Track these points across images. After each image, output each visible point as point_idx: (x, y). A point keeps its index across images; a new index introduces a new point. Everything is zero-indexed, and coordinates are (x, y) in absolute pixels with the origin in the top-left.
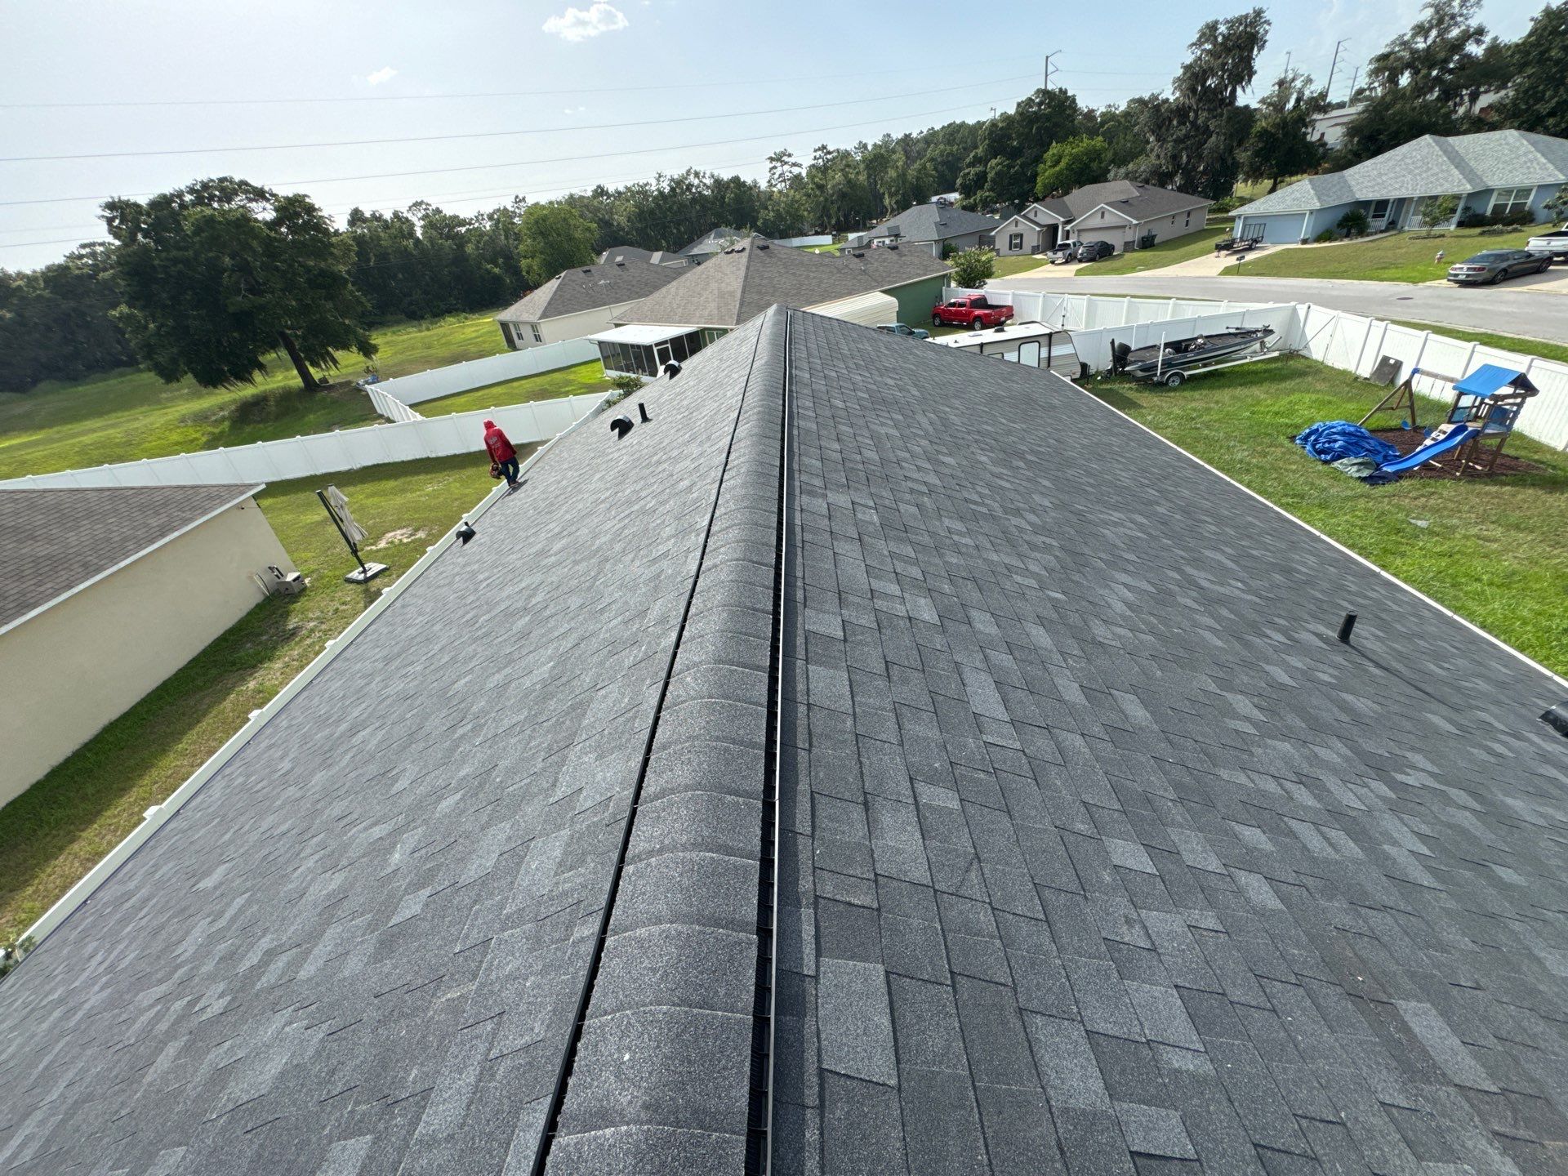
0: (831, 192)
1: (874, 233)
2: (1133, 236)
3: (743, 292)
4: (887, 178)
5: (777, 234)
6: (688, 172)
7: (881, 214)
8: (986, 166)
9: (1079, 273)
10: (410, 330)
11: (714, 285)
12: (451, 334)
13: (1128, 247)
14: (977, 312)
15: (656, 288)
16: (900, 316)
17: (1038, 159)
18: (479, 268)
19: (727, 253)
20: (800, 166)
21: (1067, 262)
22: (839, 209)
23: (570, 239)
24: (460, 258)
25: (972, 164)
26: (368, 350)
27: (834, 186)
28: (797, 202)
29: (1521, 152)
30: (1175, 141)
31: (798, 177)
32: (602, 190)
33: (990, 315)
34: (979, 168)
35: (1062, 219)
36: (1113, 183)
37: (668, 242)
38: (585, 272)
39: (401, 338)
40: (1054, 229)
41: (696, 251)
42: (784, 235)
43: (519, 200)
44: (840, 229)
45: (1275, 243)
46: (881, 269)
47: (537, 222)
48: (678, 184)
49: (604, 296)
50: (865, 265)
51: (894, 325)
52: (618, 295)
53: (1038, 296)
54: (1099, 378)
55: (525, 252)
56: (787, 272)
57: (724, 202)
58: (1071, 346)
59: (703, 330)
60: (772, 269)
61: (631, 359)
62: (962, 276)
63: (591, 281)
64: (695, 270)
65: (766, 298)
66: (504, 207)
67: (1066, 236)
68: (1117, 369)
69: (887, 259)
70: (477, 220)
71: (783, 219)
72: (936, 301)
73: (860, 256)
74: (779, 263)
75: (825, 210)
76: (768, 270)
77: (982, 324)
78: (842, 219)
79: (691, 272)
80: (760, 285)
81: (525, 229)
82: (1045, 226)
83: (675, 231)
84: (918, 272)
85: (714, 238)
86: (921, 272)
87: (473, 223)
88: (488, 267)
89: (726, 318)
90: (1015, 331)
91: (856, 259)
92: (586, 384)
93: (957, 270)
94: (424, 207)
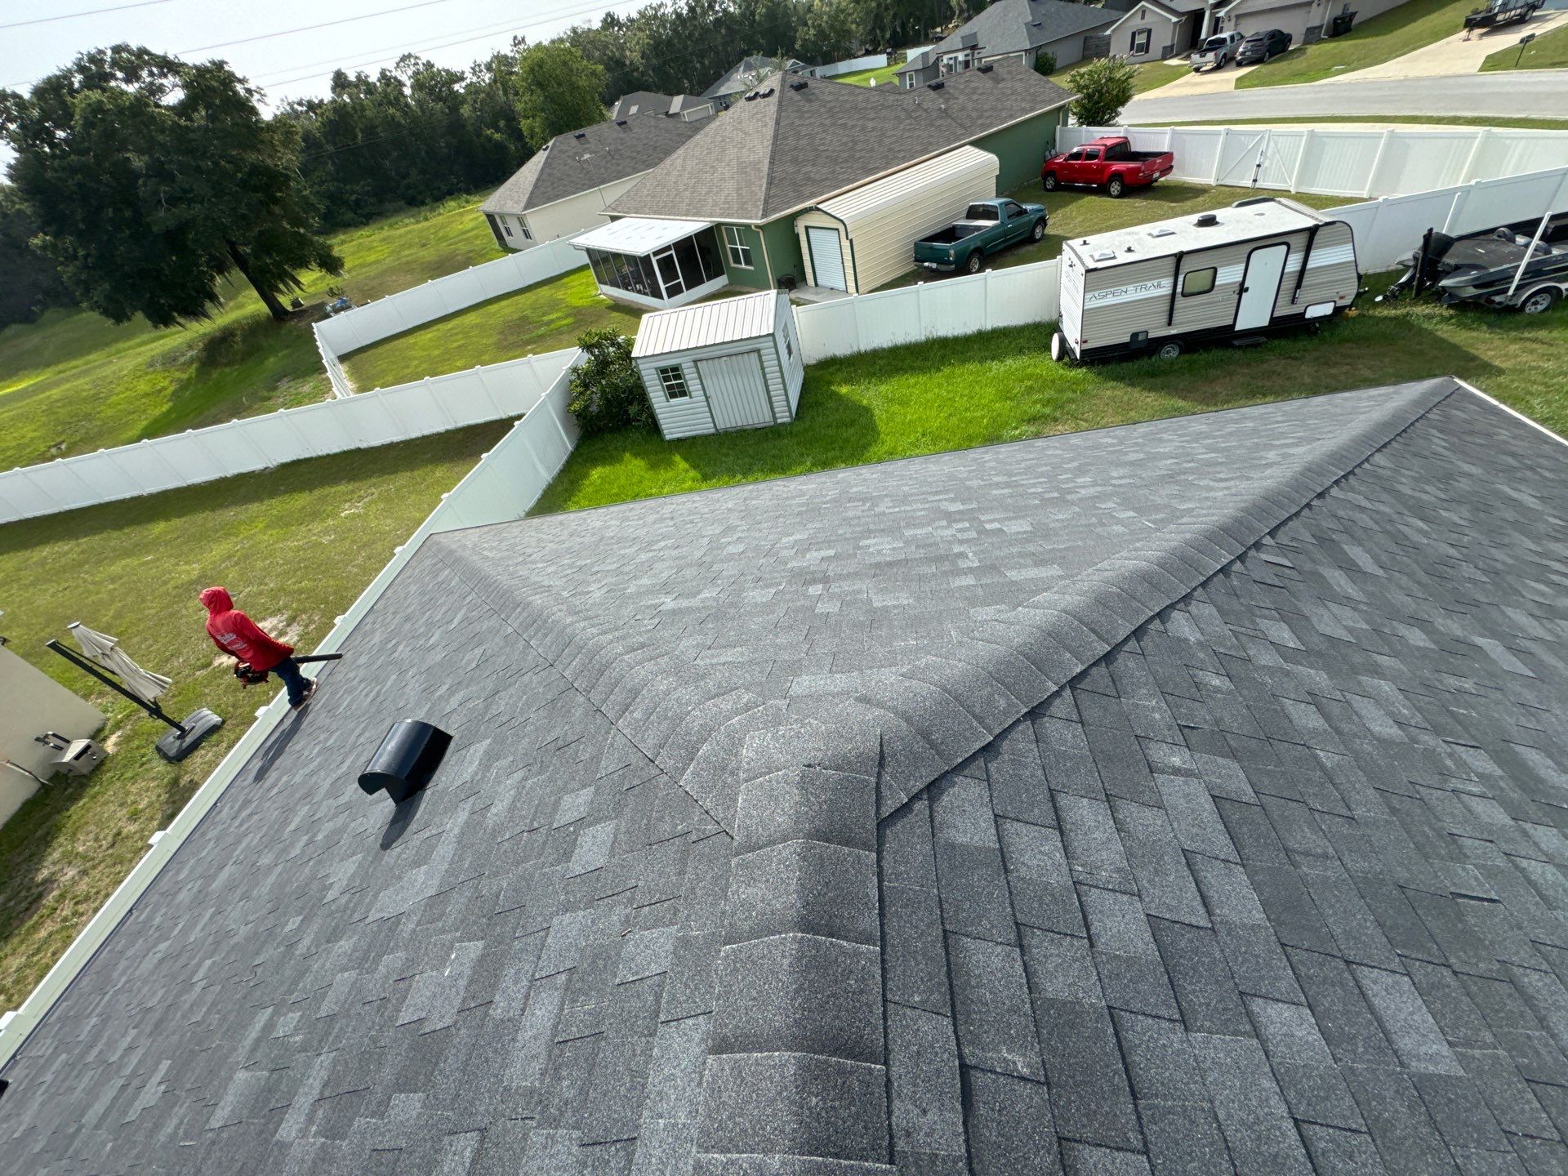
1: (943, 46)
2: (1320, 16)
3: (772, 163)
5: (819, 59)
7: (947, 18)
9: (1240, 83)
10: (407, 221)
11: (732, 152)
12: (449, 224)
13: (1312, 36)
14: (1118, 166)
15: (668, 152)
16: (1003, 186)
18: (479, 135)
19: (750, 99)
21: (1218, 68)
22: (895, 15)
23: (574, 88)
24: (456, 125)
26: (331, 265)
28: (842, 11)
32: (613, 19)
33: (1138, 170)
35: (1210, 2)
37: (690, 81)
38: (579, 137)
39: (398, 232)
40: (1196, 17)
41: (723, 90)
42: (829, 59)
43: (518, 42)
44: (897, 43)
46: (970, 106)
47: (532, 70)
49: (603, 170)
50: (947, 101)
51: (995, 202)
52: (620, 168)
53: (1218, 134)
54: (1379, 298)
55: (525, 110)
56: (834, 124)
57: (754, 20)
58: (1350, 246)
59: (719, 225)
60: (812, 120)
61: (626, 269)
62: (1083, 106)
63: (585, 151)
64: (707, 129)
65: (804, 170)
66: (502, 53)
67: (1216, 27)
68: (1421, 282)
69: (978, 88)
70: (474, 73)
71: (826, 37)
72: (1047, 149)
73: (938, 87)
74: (822, 110)
75: (878, 18)
76: (807, 122)
77: (1123, 186)
78: (898, 30)
79: (702, 132)
80: (796, 149)
81: (523, 80)
82: (1183, 14)
83: (698, 65)
84: (1023, 105)
85: (744, 71)
86: (1028, 106)
87: (470, 78)
88: (489, 132)
89: (749, 206)
90: (1236, 224)
91: (932, 92)
92: (575, 308)
93: (1079, 96)
94: (413, 61)
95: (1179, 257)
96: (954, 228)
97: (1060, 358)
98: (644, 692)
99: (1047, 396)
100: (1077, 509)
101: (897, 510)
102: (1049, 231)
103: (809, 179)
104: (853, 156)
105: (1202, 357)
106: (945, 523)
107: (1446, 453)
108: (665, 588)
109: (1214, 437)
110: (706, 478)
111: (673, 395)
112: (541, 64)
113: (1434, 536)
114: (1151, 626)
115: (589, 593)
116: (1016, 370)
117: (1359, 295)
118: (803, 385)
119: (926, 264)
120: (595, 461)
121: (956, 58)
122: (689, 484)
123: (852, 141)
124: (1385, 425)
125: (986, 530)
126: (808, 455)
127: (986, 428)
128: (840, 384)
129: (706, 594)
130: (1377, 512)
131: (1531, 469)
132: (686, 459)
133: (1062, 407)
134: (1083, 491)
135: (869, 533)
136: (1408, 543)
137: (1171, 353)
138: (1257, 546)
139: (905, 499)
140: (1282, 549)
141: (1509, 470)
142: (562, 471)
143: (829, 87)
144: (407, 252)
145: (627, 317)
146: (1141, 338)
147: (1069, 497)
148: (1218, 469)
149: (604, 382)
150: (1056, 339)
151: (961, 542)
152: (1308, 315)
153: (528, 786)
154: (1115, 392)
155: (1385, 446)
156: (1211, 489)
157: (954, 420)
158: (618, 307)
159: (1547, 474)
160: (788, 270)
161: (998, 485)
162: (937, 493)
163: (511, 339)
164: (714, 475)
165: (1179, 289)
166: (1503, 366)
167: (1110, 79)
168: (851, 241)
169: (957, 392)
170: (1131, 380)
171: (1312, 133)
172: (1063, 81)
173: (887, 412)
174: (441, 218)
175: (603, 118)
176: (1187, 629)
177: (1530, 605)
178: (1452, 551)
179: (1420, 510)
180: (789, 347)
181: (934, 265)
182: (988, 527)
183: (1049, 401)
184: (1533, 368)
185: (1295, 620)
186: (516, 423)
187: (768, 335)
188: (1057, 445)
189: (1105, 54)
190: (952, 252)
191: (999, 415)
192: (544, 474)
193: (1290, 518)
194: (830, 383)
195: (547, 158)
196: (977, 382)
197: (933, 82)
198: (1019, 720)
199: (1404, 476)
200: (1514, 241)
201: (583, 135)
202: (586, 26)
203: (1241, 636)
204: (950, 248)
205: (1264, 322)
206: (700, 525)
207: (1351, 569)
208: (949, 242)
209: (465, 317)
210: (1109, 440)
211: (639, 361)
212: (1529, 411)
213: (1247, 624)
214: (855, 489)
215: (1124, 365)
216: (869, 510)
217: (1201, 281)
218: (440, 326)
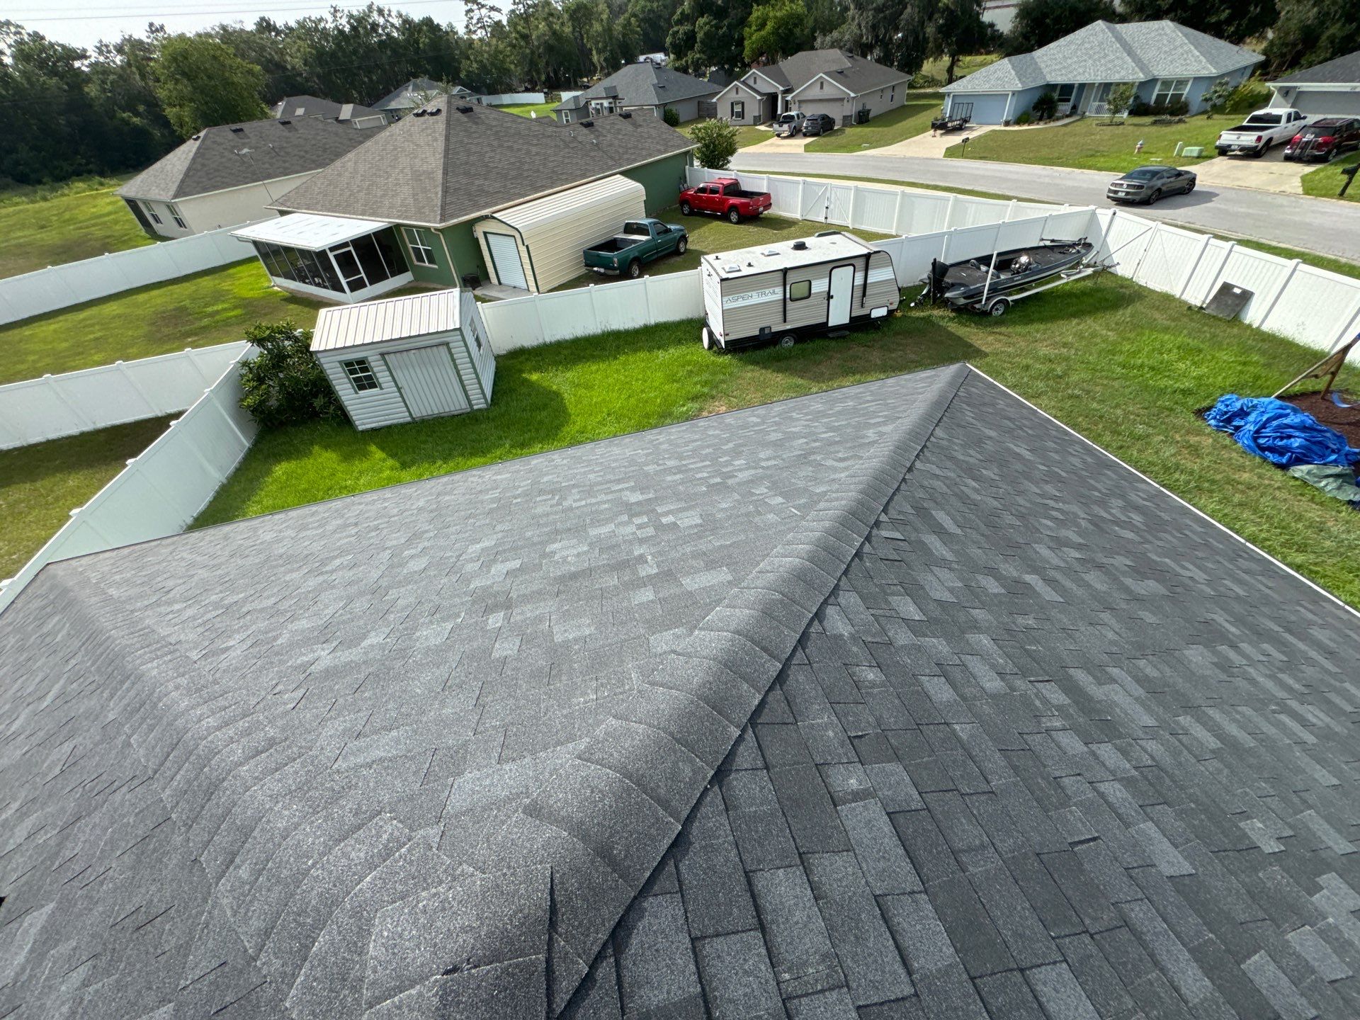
0: (536, 43)
1: (590, 93)
2: (851, 109)
3: (445, 173)
4: (592, 32)
5: (484, 89)
6: (370, 7)
7: (591, 71)
8: (694, 24)
9: (808, 148)
10: (16, 199)
11: (404, 161)
12: (78, 206)
13: (847, 121)
14: (734, 200)
15: (339, 155)
16: (651, 209)
17: (743, 22)
18: (112, 117)
19: (417, 115)
20: (499, 10)
21: (791, 136)
22: (547, 64)
23: (228, 84)
24: (79, 103)
25: (679, 22)
27: (538, 37)
28: (501, 52)
29: (1177, 43)
30: (875, 9)
31: (498, 24)
32: (268, 24)
33: (747, 205)
34: (686, 27)
35: (781, 88)
36: (819, 51)
37: (360, 93)
38: (235, 131)
40: (772, 98)
41: (393, 105)
42: (492, 91)
43: (153, 29)
44: (553, 86)
45: (982, 124)
46: (616, 142)
47: (175, 59)
48: (361, 24)
49: (267, 166)
50: (597, 137)
51: (646, 221)
52: (287, 165)
53: (798, 183)
54: (912, 305)
55: (169, 98)
56: (501, 146)
57: (419, 48)
58: (891, 269)
59: (398, 226)
60: (480, 140)
61: (301, 263)
62: (703, 152)
63: (244, 145)
64: (377, 137)
65: (477, 182)
66: (136, 36)
67: (787, 107)
68: (935, 295)
69: (621, 130)
70: (101, 52)
71: (489, 72)
72: (680, 183)
73: (589, 125)
74: (489, 132)
75: (533, 64)
76: (476, 141)
77: (739, 214)
78: (552, 75)
79: (373, 140)
80: (467, 163)
81: (164, 67)
82: (765, 94)
83: (366, 79)
84: (659, 147)
85: (413, 90)
86: (662, 148)
87: (94, 56)
88: (125, 115)
89: (426, 210)
90: (821, 249)
91: (583, 128)
92: (244, 299)
93: (699, 145)
94: (13, 29)
95: (785, 271)
96: (615, 240)
97: (710, 348)
98: (255, 833)
99: (704, 378)
100: (737, 497)
101: (583, 503)
102: (690, 246)
103: (483, 191)
104: (521, 174)
105: (810, 346)
106: (625, 518)
107: (974, 422)
108: (324, 634)
109: (829, 416)
110: (404, 466)
111: (362, 387)
112: (185, 55)
113: (984, 493)
114: (812, 630)
115: (227, 649)
116: (678, 357)
117: (901, 302)
118: (496, 373)
119: (595, 269)
120: (278, 457)
121: (602, 104)
122: (387, 473)
123: (520, 162)
124: (937, 404)
125: (663, 525)
126: (506, 438)
127: (660, 406)
128: (530, 372)
129: (374, 639)
130: (947, 478)
131: (1021, 429)
132: (383, 449)
133: (716, 387)
134: (740, 475)
135: (556, 534)
136: (969, 501)
137: (788, 343)
138: (877, 524)
139: (589, 491)
140: (893, 522)
141: (1010, 431)
142: (238, 470)
143: (493, 114)
144: (19, 234)
145: (306, 310)
146: (767, 331)
147: (730, 482)
148: (837, 448)
149: (281, 375)
150: (705, 331)
151: (642, 541)
152: (873, 316)
153: (87, 998)
154: (752, 373)
155: (939, 421)
156: (835, 470)
157: (632, 401)
158: (294, 299)
159: (1030, 432)
160: (472, 269)
161: (669, 471)
162: (619, 481)
163: (166, 331)
164: (413, 463)
165: (788, 296)
166: (987, 351)
167: (720, 135)
168: (527, 247)
169: (632, 377)
170: (764, 364)
171: (857, 189)
172: (686, 132)
173: (575, 395)
174: (65, 199)
175: (264, 115)
176: (840, 623)
177: (1047, 539)
178: (995, 503)
179: (970, 471)
180: (477, 340)
181: (602, 270)
182: (664, 520)
183: (706, 382)
184: (1002, 352)
185: (915, 591)
186: (173, 423)
187: (455, 330)
188: (715, 424)
189: (715, 116)
190: (616, 260)
191: (669, 395)
192: (216, 476)
193: (894, 494)
194: (521, 371)
195: (199, 148)
196: (649, 368)
197: (584, 121)
198: (706, 789)
199: (955, 443)
200: (979, 269)
201: (241, 130)
202: (238, 26)
203: (881, 619)
204: (613, 256)
205: (847, 321)
206: (385, 532)
207: (940, 531)
208: (612, 251)
209: (104, 306)
210: (755, 419)
211: (319, 355)
212: (1004, 381)
213: (884, 606)
214: (545, 479)
215: (758, 352)
216: (558, 504)
217: (801, 290)
218: (70, 317)
